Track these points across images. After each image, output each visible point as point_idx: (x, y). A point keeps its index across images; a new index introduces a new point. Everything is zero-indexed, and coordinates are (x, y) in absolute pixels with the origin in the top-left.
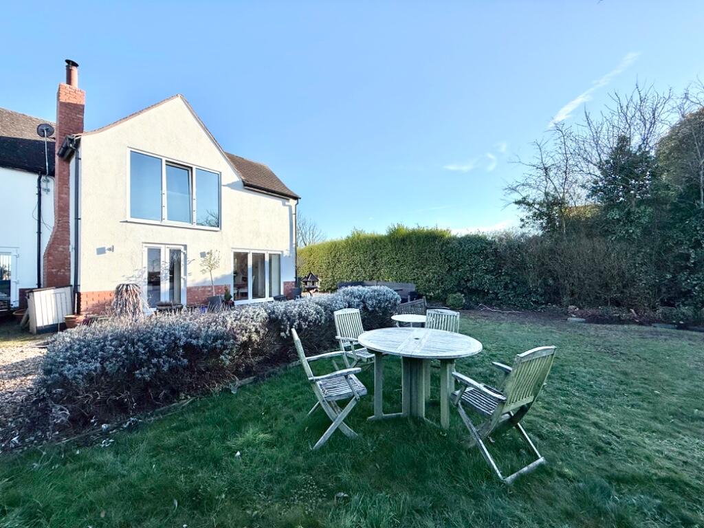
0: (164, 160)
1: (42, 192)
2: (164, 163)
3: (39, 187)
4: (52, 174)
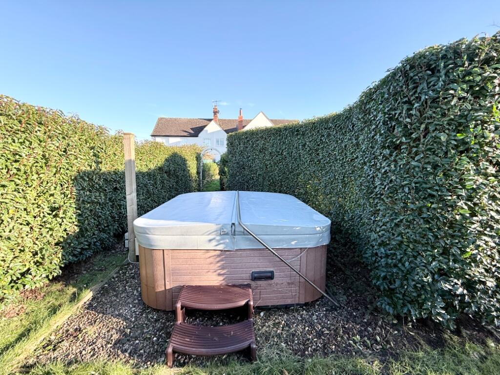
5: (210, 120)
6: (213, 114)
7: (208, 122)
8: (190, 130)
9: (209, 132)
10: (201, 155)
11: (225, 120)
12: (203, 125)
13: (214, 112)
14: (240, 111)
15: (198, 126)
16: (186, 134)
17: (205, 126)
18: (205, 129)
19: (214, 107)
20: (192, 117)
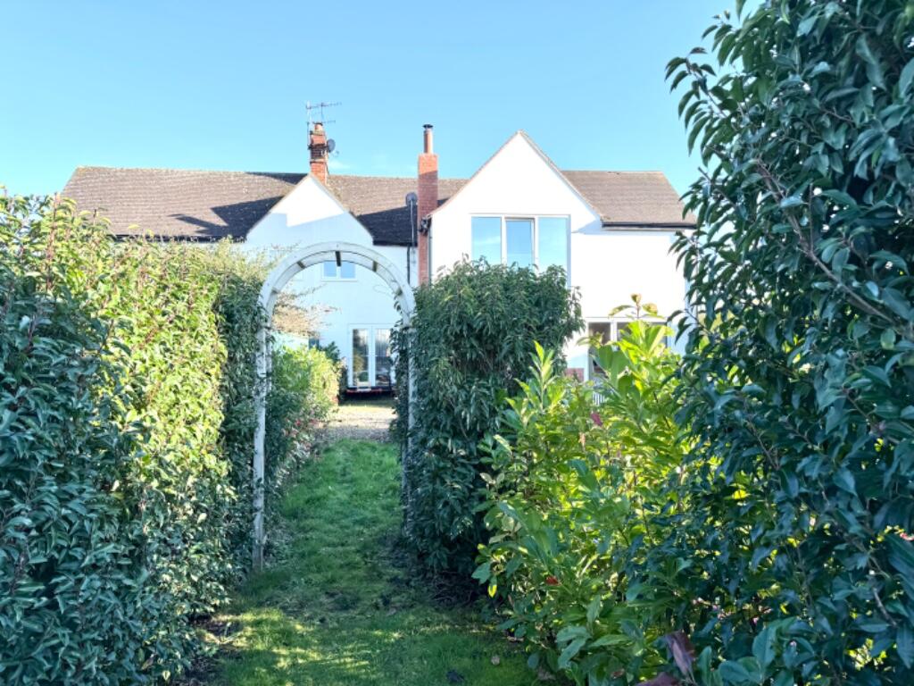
0: (503, 217)
1: (411, 265)
2: (503, 220)
3: (408, 261)
4: (416, 245)
5: (295, 179)
6: (308, 153)
7: (286, 185)
8: (214, 215)
9: (291, 222)
10: (264, 298)
11: (357, 180)
12: (268, 196)
13: (311, 147)
14: (426, 136)
15: (243, 199)
16: (191, 230)
17: (273, 202)
18: (276, 210)
19: (312, 127)
20: (220, 169)
